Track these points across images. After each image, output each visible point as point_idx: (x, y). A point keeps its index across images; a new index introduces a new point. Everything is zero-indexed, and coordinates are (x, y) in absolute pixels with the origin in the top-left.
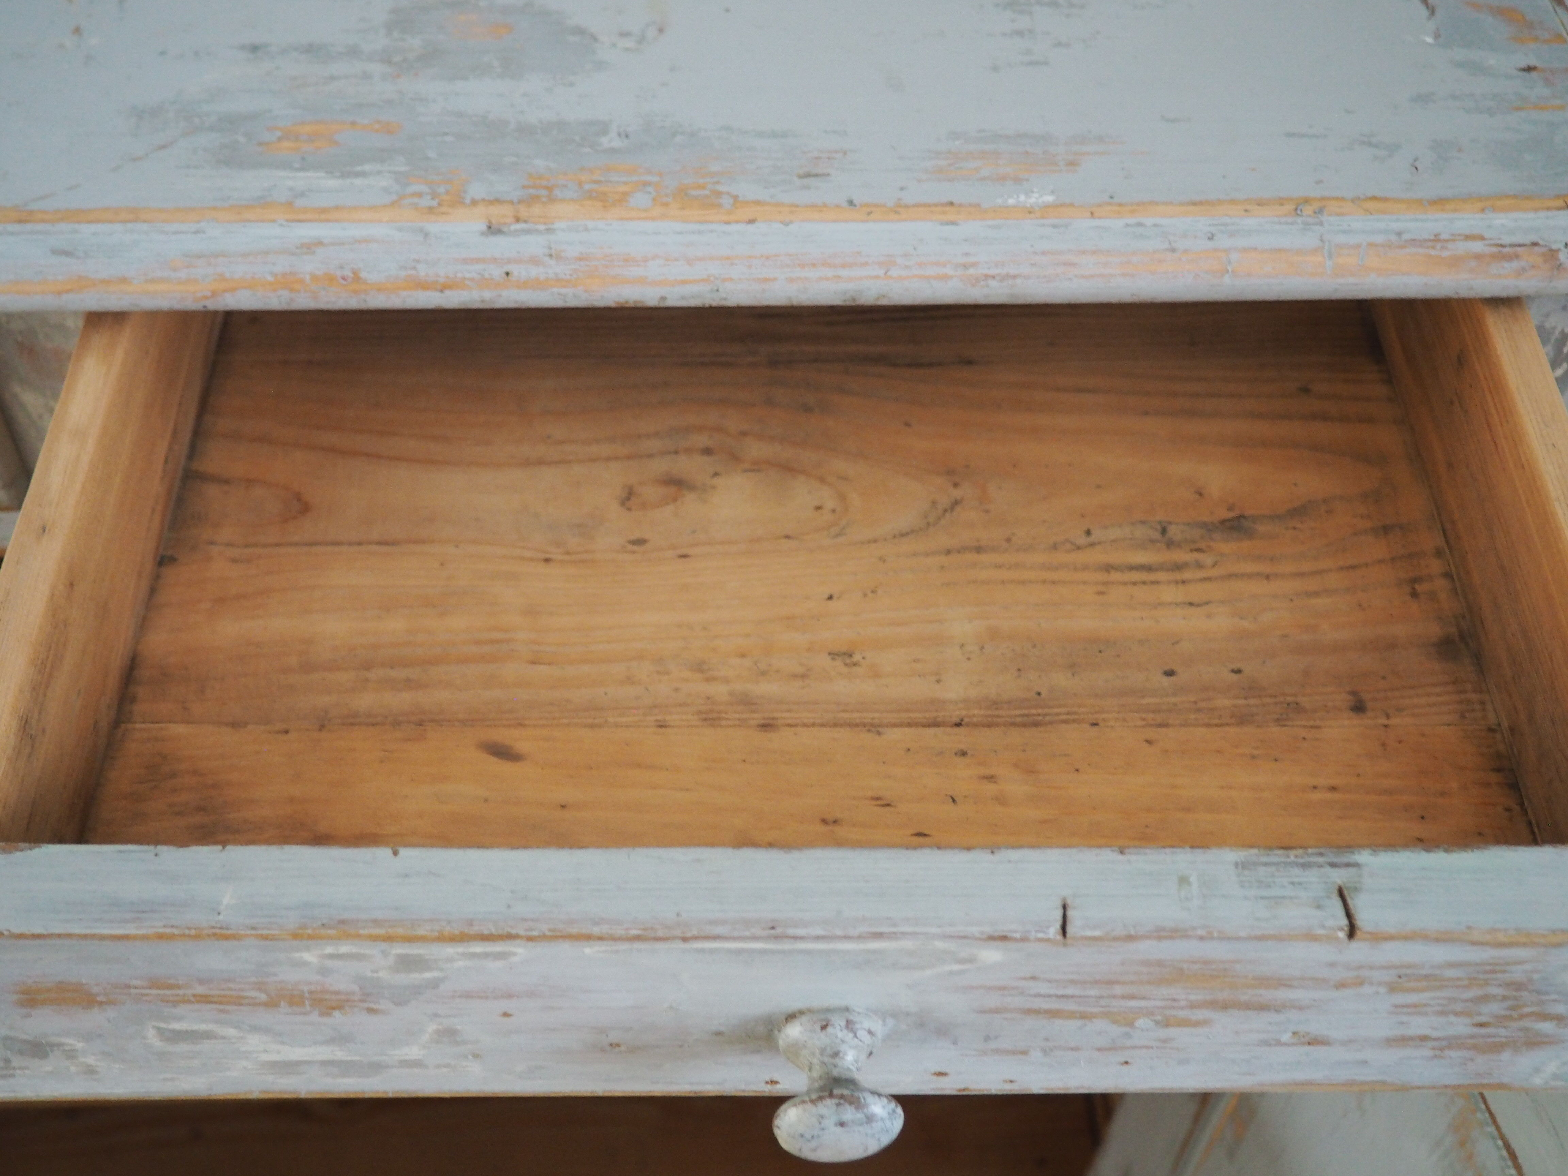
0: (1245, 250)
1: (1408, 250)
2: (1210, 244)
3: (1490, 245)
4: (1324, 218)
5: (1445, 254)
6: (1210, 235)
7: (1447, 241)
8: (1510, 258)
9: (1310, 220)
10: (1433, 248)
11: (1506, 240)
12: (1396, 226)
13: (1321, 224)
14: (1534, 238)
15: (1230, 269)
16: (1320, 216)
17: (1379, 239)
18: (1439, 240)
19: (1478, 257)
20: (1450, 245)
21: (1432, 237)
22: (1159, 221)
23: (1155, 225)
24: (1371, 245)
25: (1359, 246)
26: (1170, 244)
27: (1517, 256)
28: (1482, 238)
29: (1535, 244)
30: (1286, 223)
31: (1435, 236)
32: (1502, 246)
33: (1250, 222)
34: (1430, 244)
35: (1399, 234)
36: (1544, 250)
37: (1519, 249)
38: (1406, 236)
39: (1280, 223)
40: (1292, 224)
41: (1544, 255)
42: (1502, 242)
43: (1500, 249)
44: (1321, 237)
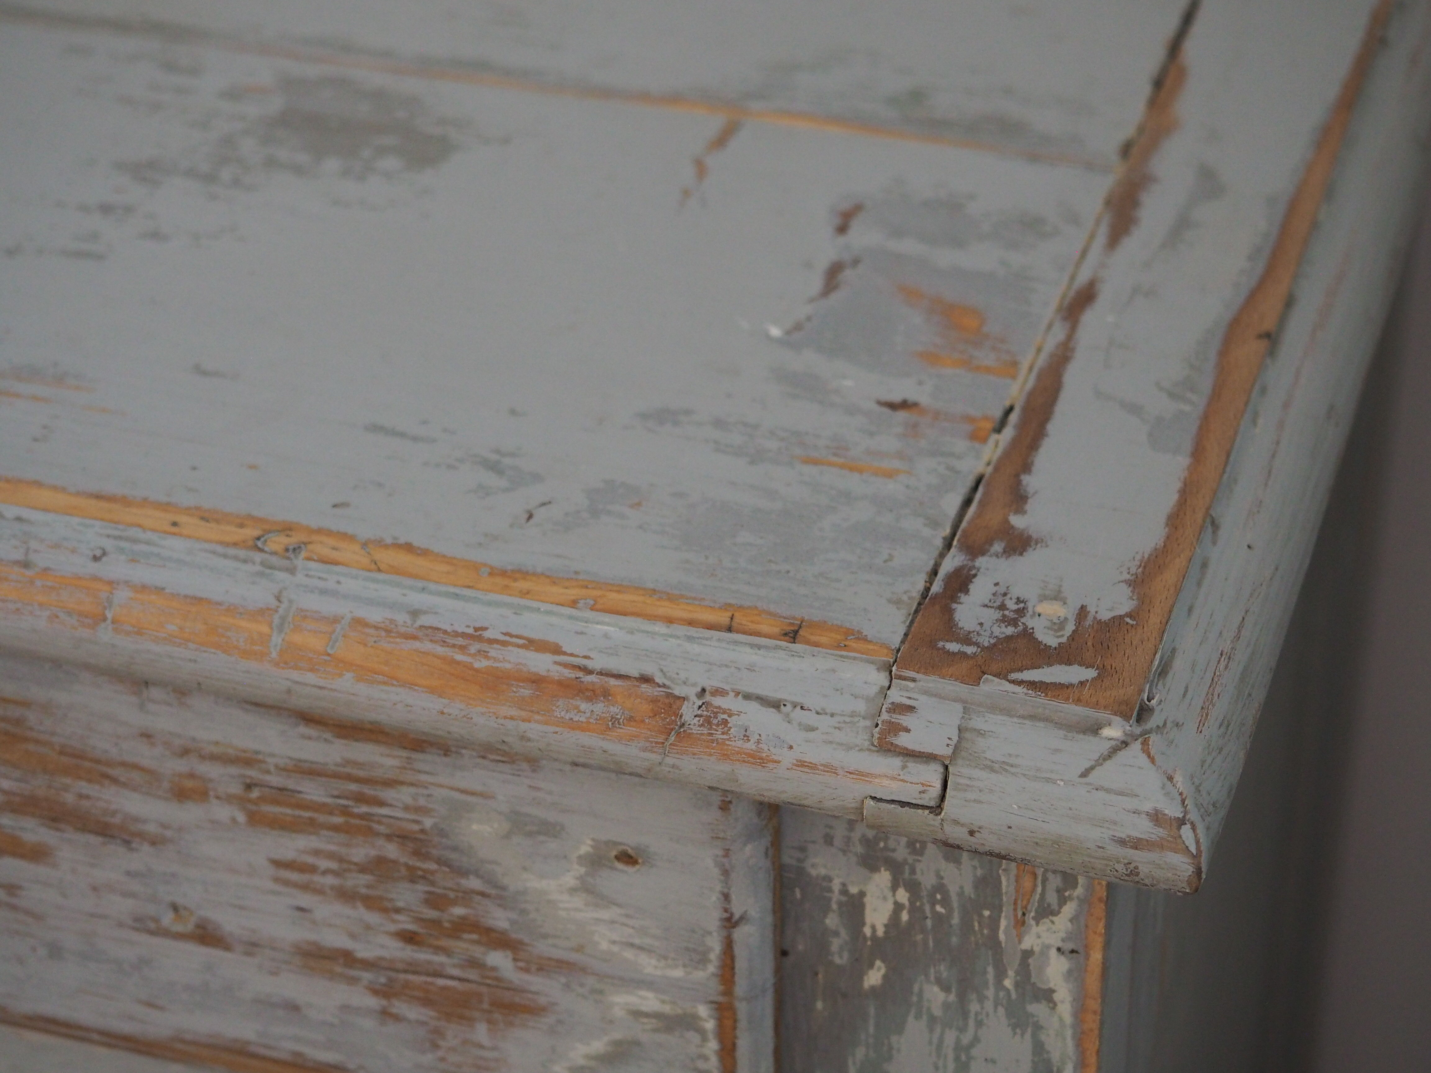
0: (144, 588)
1: (417, 645)
2: (93, 568)
3: (565, 665)
4: (299, 562)
5: (481, 664)
6: (98, 553)
7: (491, 641)
8: (592, 694)
9: (274, 560)
10: (463, 648)
11: (597, 663)
12: (417, 599)
13: (292, 571)
14: (649, 669)
15: (109, 615)
16: (292, 556)
17: (375, 615)
18: (480, 639)
19: (537, 681)
20: (494, 651)
21: (470, 631)
22: (25, 513)
23: (19, 519)
24: (359, 623)
25: (336, 620)
26: (27, 554)
27: (606, 694)
28: (556, 650)
29: (645, 679)
30: (236, 558)
31: (476, 629)
32: (589, 672)
33: (175, 546)
34: (460, 641)
35: (415, 613)
36: (657, 692)
37: (613, 682)
38: (425, 620)
39: (225, 556)
40: (245, 561)
41: (654, 701)
42: (589, 664)
43: (580, 674)
44: (280, 592)
